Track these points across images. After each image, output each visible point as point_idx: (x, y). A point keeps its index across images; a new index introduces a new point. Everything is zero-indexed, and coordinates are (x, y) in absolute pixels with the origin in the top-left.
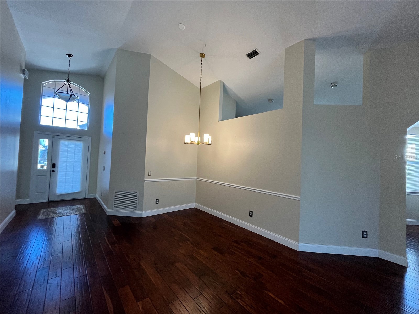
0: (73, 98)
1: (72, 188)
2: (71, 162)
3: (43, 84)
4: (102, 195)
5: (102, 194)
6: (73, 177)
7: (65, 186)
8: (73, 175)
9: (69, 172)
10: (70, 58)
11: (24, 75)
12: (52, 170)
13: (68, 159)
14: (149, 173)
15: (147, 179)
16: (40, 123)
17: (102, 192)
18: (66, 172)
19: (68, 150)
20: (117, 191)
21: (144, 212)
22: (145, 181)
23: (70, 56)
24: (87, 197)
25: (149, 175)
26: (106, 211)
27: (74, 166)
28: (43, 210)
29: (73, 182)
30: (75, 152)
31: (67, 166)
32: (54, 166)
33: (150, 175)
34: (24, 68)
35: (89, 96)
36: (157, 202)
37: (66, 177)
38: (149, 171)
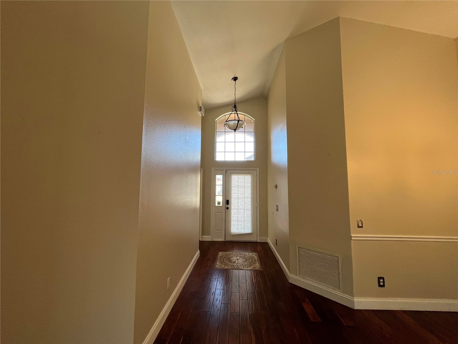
0: (240, 124)
1: (244, 228)
2: (242, 198)
3: (216, 121)
4: (277, 244)
5: (276, 242)
6: (244, 215)
7: (238, 225)
8: (244, 213)
9: (240, 209)
10: (235, 82)
11: (201, 112)
12: (226, 207)
13: (239, 194)
14: (358, 222)
15: (356, 235)
16: (216, 159)
17: (276, 240)
18: (238, 209)
19: (238, 186)
20: (302, 248)
21: (356, 299)
22: (353, 238)
23: (235, 79)
24: (258, 241)
25: (359, 227)
26: (288, 276)
27: (244, 203)
28: (220, 253)
29: (244, 221)
30: (244, 187)
31: (238, 203)
32: (228, 202)
33: (362, 227)
34: (201, 105)
35: (254, 123)
36: (381, 282)
37: (238, 215)
38: (359, 220)
